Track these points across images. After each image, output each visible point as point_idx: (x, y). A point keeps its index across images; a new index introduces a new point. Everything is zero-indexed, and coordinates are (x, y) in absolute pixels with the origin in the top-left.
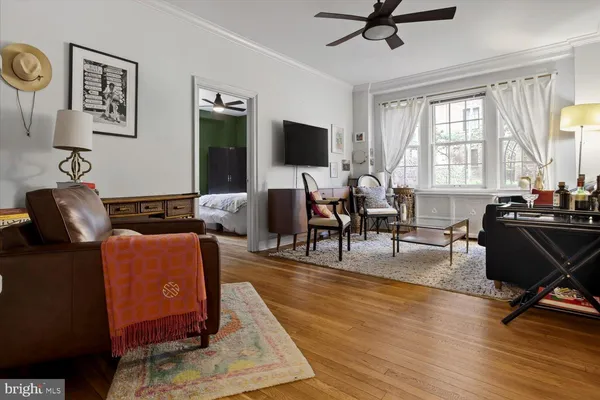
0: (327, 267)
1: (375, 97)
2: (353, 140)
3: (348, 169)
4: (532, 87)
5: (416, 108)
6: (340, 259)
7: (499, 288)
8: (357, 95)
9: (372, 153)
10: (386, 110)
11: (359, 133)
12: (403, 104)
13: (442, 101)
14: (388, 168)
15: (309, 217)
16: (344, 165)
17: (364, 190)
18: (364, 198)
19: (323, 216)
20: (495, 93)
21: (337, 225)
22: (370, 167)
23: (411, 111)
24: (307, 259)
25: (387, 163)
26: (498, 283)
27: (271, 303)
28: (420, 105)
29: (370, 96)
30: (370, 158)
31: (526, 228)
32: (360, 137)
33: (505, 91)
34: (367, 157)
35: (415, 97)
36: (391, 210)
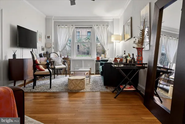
0: (46, 92)
1: (55, 22)
2: (46, 38)
3: (44, 50)
4: (104, 28)
5: (70, 29)
6: (50, 87)
7: (107, 88)
8: (47, 20)
9: (53, 44)
10: (59, 28)
11: (48, 36)
12: (66, 27)
13: (79, 28)
14: (60, 50)
15: (34, 71)
16: (42, 48)
17: (53, 58)
18: (54, 62)
19: (41, 70)
20: (95, 28)
21: (49, 73)
22: (53, 50)
23: (69, 30)
24: (34, 90)
25: (60, 48)
26: (107, 86)
27: (30, 115)
28: (72, 28)
29: (53, 21)
30: (53, 46)
31: (121, 69)
32: (49, 37)
33: (98, 28)
34: (52, 46)
35: (71, 25)
36: (63, 66)
